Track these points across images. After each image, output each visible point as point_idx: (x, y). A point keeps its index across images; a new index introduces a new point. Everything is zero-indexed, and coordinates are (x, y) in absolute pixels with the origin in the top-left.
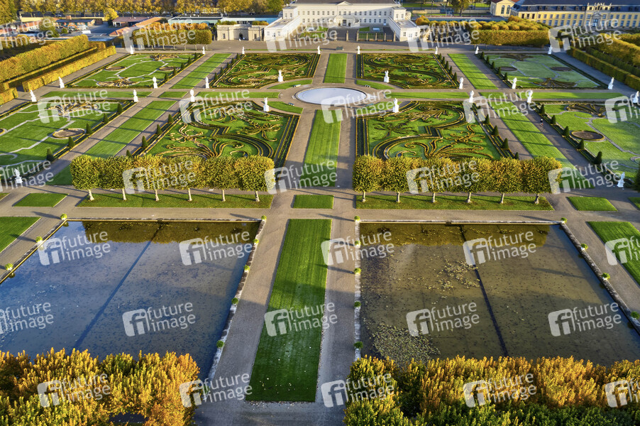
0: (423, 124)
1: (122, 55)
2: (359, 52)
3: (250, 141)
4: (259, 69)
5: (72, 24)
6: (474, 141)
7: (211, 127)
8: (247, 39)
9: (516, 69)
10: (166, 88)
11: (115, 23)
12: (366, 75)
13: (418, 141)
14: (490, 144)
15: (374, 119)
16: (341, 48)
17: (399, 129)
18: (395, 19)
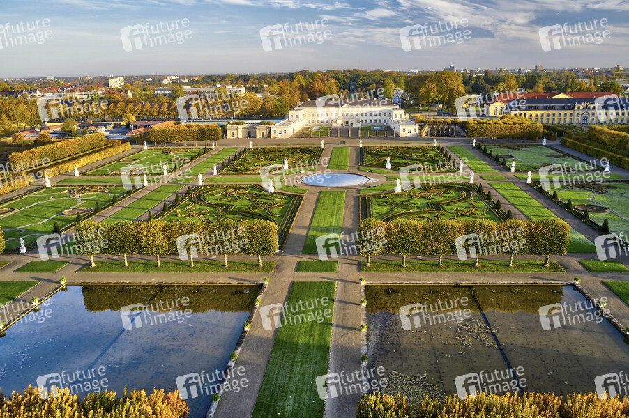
0: (426, 201)
1: (136, 150)
2: (361, 146)
3: (255, 216)
4: (265, 160)
5: (92, 128)
6: (478, 215)
7: (217, 205)
8: (255, 137)
9: (513, 157)
11: (132, 126)
12: (368, 163)
13: (421, 215)
14: (494, 217)
15: (377, 197)
16: (344, 143)
17: (401, 205)
18: (394, 118)
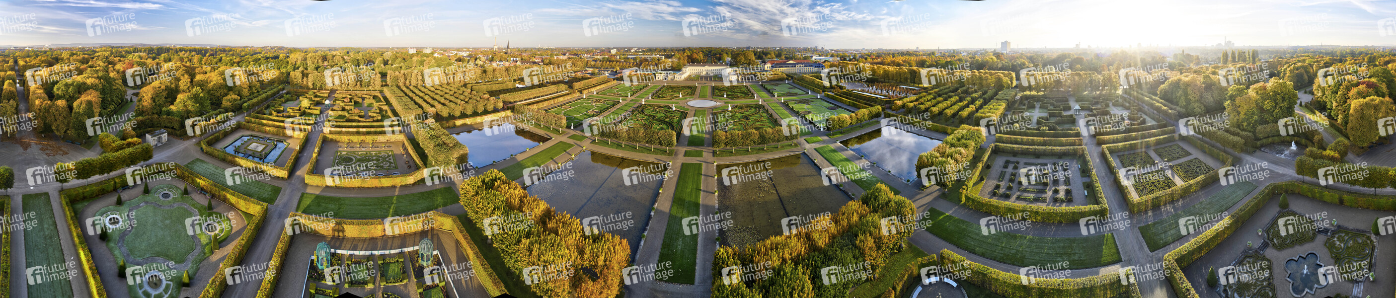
3: (666, 123)
7: (650, 116)
10: (633, 98)
